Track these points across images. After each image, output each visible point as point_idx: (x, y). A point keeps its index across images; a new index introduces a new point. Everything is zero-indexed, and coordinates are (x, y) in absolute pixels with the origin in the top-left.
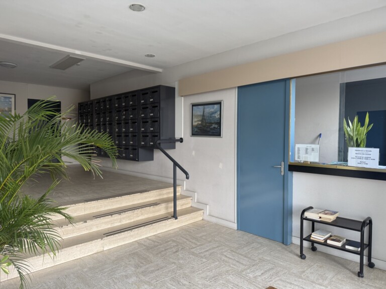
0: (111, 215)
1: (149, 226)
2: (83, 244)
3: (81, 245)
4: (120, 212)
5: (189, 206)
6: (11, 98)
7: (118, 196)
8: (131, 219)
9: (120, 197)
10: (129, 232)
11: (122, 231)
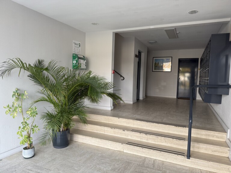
0: (140, 133)
1: (158, 151)
2: (111, 142)
3: (110, 141)
4: (147, 133)
5: (226, 155)
6: (169, 59)
7: (156, 123)
8: (156, 142)
9: (157, 124)
10: (140, 148)
11: (139, 145)
